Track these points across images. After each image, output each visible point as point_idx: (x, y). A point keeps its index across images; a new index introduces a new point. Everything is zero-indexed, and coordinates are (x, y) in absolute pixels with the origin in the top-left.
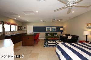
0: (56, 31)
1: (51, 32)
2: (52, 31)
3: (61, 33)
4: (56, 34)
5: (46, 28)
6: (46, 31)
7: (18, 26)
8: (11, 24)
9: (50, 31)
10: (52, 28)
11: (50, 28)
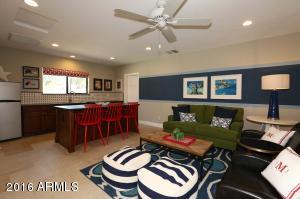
0: (238, 96)
1: (209, 99)
2: (214, 96)
5: (186, 80)
6: (186, 96)
7: (95, 80)
8: (68, 74)
9: (205, 96)
11: (205, 79)
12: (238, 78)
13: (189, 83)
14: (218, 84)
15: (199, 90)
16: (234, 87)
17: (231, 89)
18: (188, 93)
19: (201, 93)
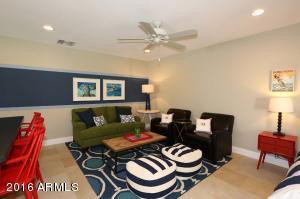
0: (123, 97)
1: (102, 101)
2: (106, 98)
3: (148, 107)
4: (128, 111)
5: (76, 80)
6: (76, 98)
9: (98, 98)
10: (105, 82)
12: (122, 83)
13: (80, 84)
14: (109, 87)
15: (92, 92)
16: (120, 90)
17: (117, 91)
18: (79, 95)
19: (94, 96)
